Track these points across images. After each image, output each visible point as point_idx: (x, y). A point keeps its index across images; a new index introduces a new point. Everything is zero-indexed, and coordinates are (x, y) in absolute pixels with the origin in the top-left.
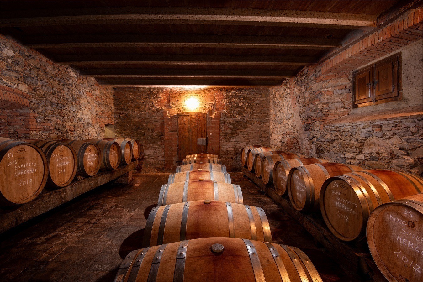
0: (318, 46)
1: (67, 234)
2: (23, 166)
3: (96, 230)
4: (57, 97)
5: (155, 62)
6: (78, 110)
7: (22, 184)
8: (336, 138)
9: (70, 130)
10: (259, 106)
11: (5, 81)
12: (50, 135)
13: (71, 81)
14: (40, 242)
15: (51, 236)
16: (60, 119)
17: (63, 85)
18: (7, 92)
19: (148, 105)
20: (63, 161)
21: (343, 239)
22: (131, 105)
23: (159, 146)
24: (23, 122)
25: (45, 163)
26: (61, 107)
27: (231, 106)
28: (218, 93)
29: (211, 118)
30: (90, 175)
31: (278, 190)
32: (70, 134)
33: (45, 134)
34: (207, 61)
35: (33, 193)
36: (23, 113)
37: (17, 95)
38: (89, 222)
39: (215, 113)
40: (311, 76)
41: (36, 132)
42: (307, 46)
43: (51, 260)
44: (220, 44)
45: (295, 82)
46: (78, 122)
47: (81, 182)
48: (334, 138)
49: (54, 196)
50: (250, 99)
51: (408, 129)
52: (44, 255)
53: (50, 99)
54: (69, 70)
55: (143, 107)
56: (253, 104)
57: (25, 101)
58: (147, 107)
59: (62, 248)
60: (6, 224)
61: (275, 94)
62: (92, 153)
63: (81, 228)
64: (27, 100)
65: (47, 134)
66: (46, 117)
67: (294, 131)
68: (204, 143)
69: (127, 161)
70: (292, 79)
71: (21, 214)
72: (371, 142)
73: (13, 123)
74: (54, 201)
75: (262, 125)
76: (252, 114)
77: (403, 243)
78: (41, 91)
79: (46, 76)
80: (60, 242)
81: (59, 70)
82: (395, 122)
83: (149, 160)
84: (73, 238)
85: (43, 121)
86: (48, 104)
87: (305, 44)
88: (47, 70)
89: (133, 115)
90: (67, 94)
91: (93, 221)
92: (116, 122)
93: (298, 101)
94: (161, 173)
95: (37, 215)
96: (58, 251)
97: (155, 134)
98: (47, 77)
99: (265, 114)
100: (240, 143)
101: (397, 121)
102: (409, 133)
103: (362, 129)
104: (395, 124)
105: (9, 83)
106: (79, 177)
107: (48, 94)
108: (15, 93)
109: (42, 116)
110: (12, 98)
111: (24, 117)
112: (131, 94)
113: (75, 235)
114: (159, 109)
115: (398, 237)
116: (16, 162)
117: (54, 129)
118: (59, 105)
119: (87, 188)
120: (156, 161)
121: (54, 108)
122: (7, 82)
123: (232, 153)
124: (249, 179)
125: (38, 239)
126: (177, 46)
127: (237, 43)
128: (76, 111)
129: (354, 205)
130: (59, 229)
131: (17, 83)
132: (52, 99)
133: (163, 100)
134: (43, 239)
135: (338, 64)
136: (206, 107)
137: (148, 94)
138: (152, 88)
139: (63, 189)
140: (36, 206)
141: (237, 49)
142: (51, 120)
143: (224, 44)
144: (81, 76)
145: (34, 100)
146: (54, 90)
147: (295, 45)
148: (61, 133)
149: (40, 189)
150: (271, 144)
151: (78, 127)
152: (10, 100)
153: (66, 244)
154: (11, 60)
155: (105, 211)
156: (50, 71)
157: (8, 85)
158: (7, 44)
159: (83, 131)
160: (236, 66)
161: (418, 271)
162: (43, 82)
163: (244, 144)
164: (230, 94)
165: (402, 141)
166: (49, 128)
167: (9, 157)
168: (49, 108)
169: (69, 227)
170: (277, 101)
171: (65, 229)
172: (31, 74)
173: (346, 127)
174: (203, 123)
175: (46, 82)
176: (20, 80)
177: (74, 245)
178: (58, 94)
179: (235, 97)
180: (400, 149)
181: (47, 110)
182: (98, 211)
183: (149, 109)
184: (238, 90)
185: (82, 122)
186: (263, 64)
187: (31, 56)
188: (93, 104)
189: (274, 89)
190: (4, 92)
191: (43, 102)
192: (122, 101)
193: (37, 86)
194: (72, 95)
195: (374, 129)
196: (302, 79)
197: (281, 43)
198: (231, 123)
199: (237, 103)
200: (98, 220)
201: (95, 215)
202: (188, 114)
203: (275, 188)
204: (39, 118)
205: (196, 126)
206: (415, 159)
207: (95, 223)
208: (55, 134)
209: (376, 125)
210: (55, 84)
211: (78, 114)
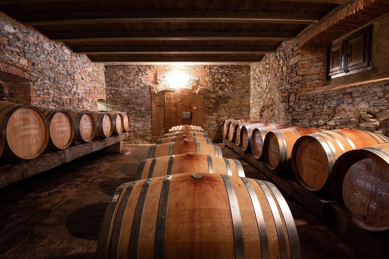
0: (295, 20)
1: (67, 190)
2: (28, 127)
3: (93, 187)
4: (53, 72)
5: (143, 38)
6: (73, 85)
7: (27, 143)
8: (309, 107)
9: (66, 103)
10: (240, 82)
11: (7, 55)
12: (49, 106)
13: (66, 58)
14: (43, 196)
15: (53, 191)
16: (57, 92)
17: (59, 61)
18: (10, 66)
19: (137, 82)
20: (62, 126)
21: (311, 189)
22: (121, 81)
23: (148, 120)
24: (24, 93)
25: (46, 126)
26: (57, 82)
27: (213, 82)
28: (202, 70)
29: (195, 94)
30: (86, 141)
31: (256, 155)
32: (67, 106)
33: (44, 105)
34: (191, 37)
35: (37, 152)
36: (24, 86)
37: (18, 69)
38: (86, 181)
39: (199, 88)
40: (289, 51)
41: (36, 103)
42: (285, 20)
43: (54, 209)
44: (203, 19)
45: (274, 58)
46: (73, 96)
47: (78, 147)
48: (308, 108)
49: (55, 156)
50: (232, 76)
51: (375, 94)
52: (48, 206)
53: (47, 74)
54: (64, 47)
55: (132, 84)
56: (234, 80)
57: (25, 75)
58: (136, 83)
59: (63, 200)
60: (14, 177)
61: (255, 70)
62: (87, 122)
63: (79, 185)
64: (27, 73)
65: (46, 106)
66: (44, 90)
67: (272, 104)
68: (189, 117)
69: (118, 131)
70: (271, 54)
71: (27, 169)
72: (341, 108)
73: (15, 94)
74: (54, 161)
75: (243, 100)
76: (234, 89)
77: (362, 185)
78: (40, 66)
79: (43, 52)
80: (61, 196)
81: (55, 47)
82: (363, 88)
83: (139, 132)
84: (72, 193)
85: (42, 93)
86: (45, 78)
87: (283, 19)
88: (44, 47)
89: (123, 91)
90: (63, 70)
91: (90, 180)
92: (107, 97)
93: (276, 75)
94: (149, 144)
95: (40, 172)
96: (59, 202)
97: (143, 109)
98: (44, 54)
99: (245, 90)
100: (221, 117)
101: (366, 87)
102: (377, 98)
103: (334, 97)
104: (364, 90)
105: (11, 57)
106: (76, 142)
107: (46, 69)
108: (16, 67)
109: (41, 89)
110: (14, 71)
111: (25, 89)
112: (121, 71)
113: (74, 190)
114: (147, 85)
115: (358, 181)
116: (22, 123)
117: (52, 101)
118: (56, 79)
119: (83, 152)
120: (144, 133)
121: (51, 82)
122: (9, 56)
123: (214, 126)
124: (229, 148)
125: (42, 194)
126: (163, 21)
127: (219, 18)
128: (71, 85)
129: (321, 158)
130: (60, 186)
131: (18, 57)
132: (49, 74)
133: (151, 77)
134: (46, 193)
135: (314, 37)
136: (191, 83)
137: (136, 72)
138: (140, 66)
139: (62, 151)
140: (40, 163)
141: (220, 24)
142: (49, 93)
143: (207, 19)
144: (75, 54)
145: (33, 74)
146: (51, 65)
147: (274, 20)
148: (59, 105)
149: (42, 148)
150: (251, 117)
151: (74, 100)
152: (12, 73)
153: (67, 197)
154: (12, 37)
155: (99, 173)
156: (47, 48)
157: (10, 59)
158: (8, 22)
159: (78, 104)
160: (218, 41)
161: (373, 207)
162: (41, 57)
163: (226, 117)
164: (213, 71)
165: (369, 105)
166: (47, 100)
167: (15, 118)
168: (47, 81)
169: (69, 185)
170: (257, 77)
171: (65, 186)
172: (30, 50)
173: (319, 96)
174: (187, 98)
175: (44, 58)
176: (21, 55)
177: (74, 198)
178: (54, 69)
179: (217, 74)
180: (368, 113)
181: (45, 83)
182: (94, 173)
183: (138, 85)
184: (220, 67)
185: (77, 96)
186: (244, 40)
187: (29, 33)
188: (86, 80)
189: (254, 65)
190: (7, 65)
191: (42, 76)
192: (113, 78)
193: (35, 61)
194: (67, 70)
195: (345, 96)
196: (280, 54)
197: (261, 18)
198: (214, 98)
199: (220, 79)
200: (94, 179)
201: (91, 176)
202: (173, 90)
203: (253, 153)
204: (39, 90)
205: (181, 101)
206: (381, 121)
207: (91, 182)
208: (53, 106)
209: (346, 92)
210: (52, 60)
211: (73, 88)
